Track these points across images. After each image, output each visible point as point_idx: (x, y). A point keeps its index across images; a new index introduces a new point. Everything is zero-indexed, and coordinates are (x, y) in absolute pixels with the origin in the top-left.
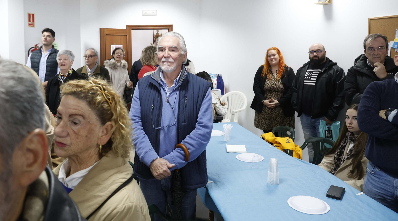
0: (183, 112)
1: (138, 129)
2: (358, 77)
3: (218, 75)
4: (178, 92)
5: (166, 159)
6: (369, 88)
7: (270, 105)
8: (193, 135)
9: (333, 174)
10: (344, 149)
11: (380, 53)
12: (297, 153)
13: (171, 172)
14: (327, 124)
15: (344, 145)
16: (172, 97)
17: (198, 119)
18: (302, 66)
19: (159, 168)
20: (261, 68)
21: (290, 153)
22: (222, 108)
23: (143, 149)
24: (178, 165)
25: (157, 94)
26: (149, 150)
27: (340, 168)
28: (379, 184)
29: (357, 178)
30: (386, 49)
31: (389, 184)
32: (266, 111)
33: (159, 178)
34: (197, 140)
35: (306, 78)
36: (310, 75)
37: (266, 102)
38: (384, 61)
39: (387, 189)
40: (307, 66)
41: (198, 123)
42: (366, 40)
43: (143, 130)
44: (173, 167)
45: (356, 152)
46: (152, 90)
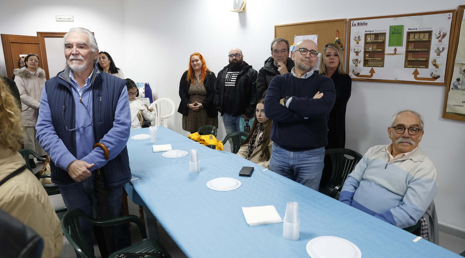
0: (98, 112)
1: (50, 134)
2: (267, 76)
3: (146, 84)
4: (91, 92)
5: (85, 160)
6: (273, 81)
7: (194, 108)
8: (111, 133)
9: (248, 160)
10: (256, 138)
11: (283, 55)
12: (219, 147)
13: (92, 172)
14: (245, 121)
15: (255, 135)
16: (85, 97)
17: (115, 118)
18: (222, 69)
19: (77, 170)
20: (186, 73)
21: (214, 147)
22: (149, 114)
23: (58, 153)
24: (97, 164)
25: (68, 95)
26: (64, 154)
27: (253, 154)
28: (280, 159)
29: (266, 160)
30: (287, 52)
31: (286, 157)
32: (191, 114)
33: (79, 180)
34: (115, 137)
35: (227, 80)
36: (230, 77)
37: (191, 105)
38: (286, 62)
39: (285, 161)
40: (227, 69)
41: (116, 121)
42: (272, 44)
43: (57, 135)
44: (92, 167)
45: (264, 139)
46: (62, 91)
